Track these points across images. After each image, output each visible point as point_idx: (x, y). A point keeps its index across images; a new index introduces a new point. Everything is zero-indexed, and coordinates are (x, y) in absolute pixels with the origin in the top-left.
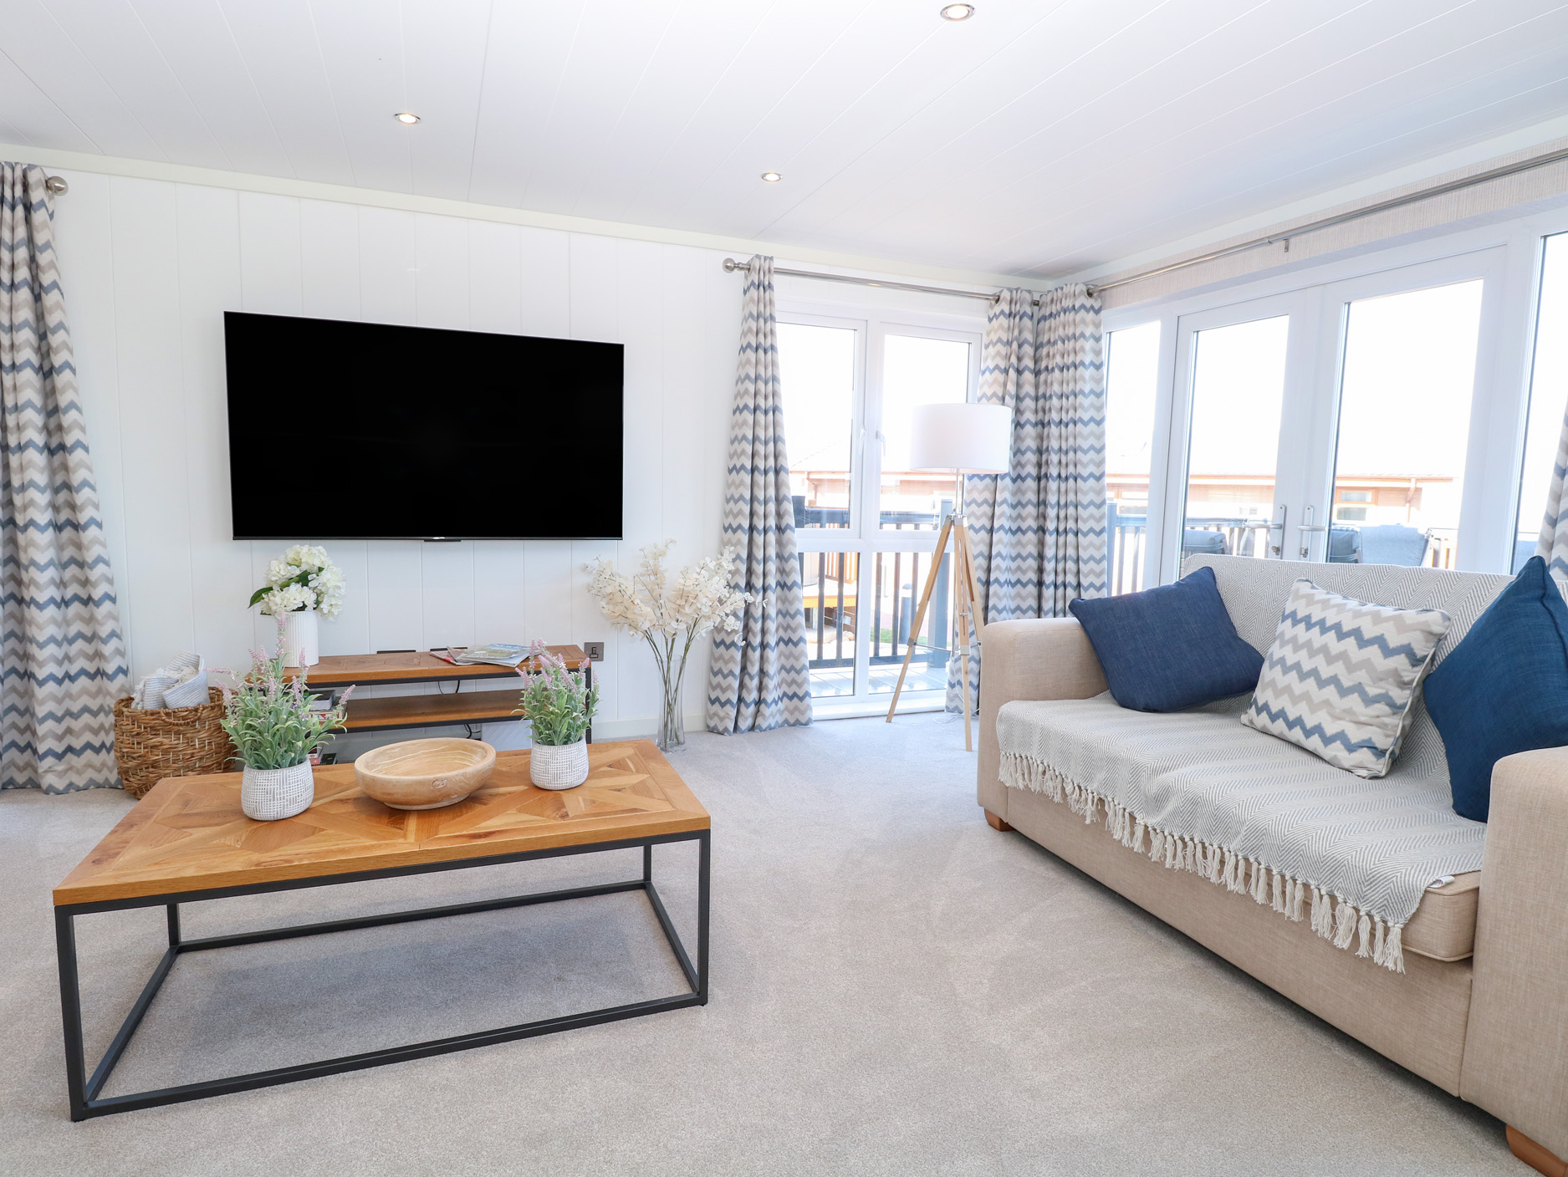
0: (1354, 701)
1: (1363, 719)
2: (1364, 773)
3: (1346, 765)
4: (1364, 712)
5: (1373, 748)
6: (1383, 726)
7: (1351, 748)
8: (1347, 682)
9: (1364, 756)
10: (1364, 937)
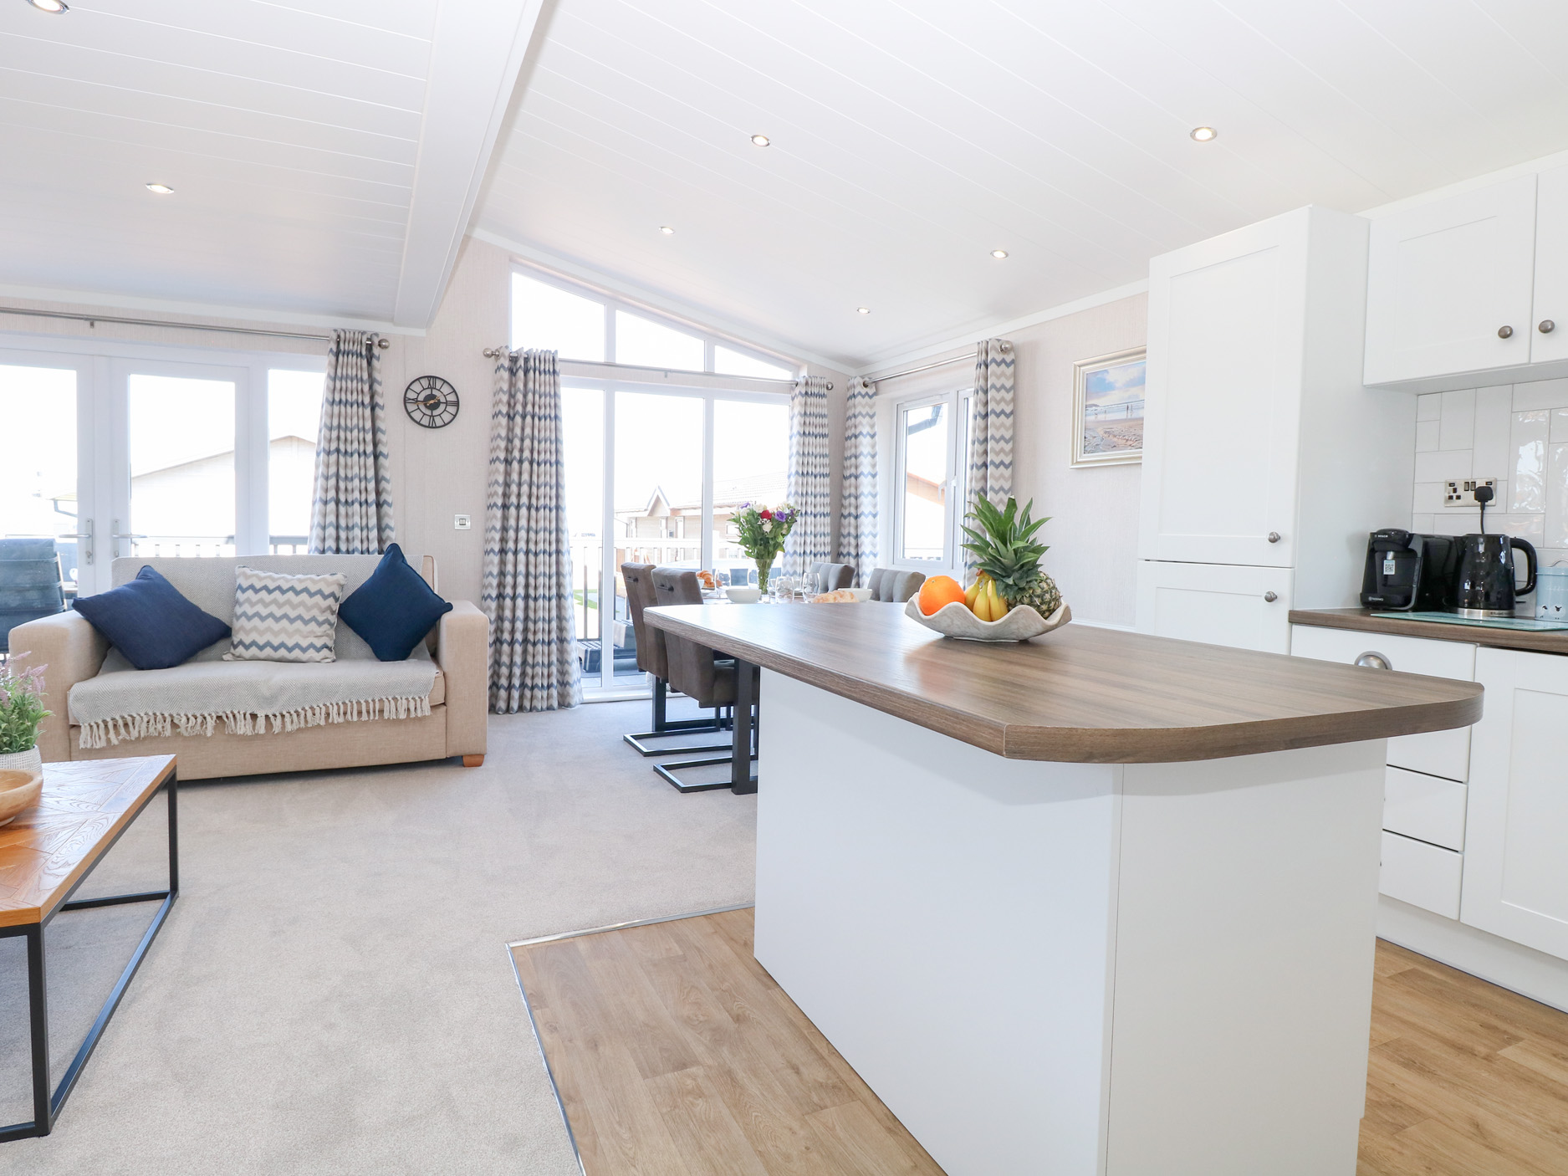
0: (313, 626)
1: (319, 634)
2: (329, 660)
3: (318, 660)
4: (319, 630)
5: (327, 647)
6: (328, 635)
7: (318, 650)
8: (307, 617)
9: (325, 652)
10: (412, 709)
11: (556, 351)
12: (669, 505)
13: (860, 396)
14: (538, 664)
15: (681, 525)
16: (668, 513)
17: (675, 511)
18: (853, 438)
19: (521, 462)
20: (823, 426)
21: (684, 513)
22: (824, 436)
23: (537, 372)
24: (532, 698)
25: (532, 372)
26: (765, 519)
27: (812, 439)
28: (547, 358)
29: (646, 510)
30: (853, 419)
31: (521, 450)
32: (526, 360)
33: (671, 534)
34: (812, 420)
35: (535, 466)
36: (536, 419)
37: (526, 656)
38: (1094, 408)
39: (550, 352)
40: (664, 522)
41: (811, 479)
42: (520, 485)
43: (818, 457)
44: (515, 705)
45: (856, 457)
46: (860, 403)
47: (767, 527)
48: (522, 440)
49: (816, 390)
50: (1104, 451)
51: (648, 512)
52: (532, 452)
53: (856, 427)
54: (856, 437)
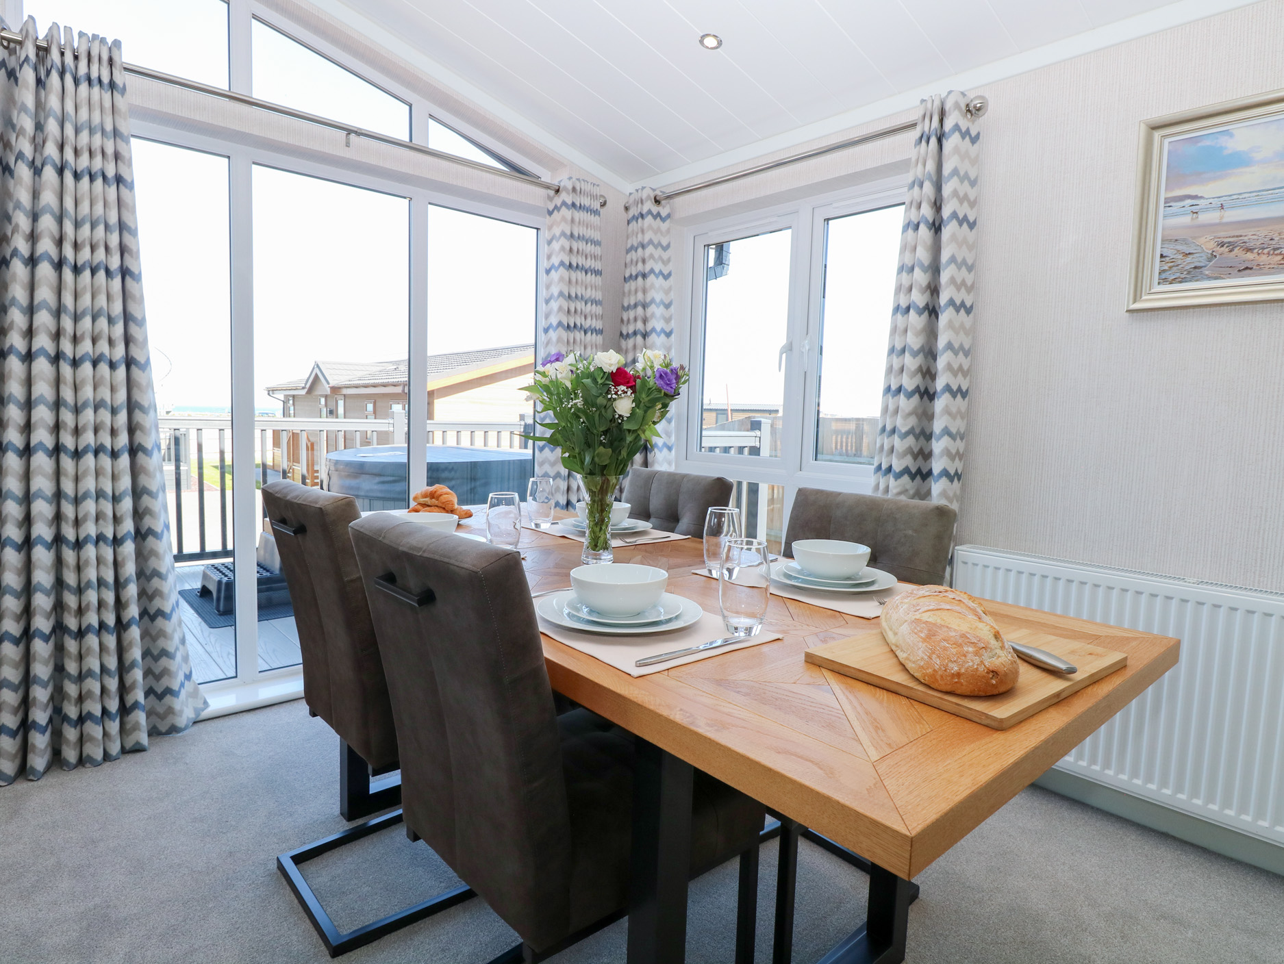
11: (117, 43)
12: (328, 383)
13: (650, 217)
14: (90, 673)
15: (341, 403)
16: (328, 391)
17: (335, 390)
18: (640, 279)
19: (32, 261)
20: (595, 257)
21: (345, 391)
22: (597, 273)
23: (69, 79)
24: (81, 740)
25: (55, 76)
26: (623, 388)
27: (580, 275)
28: (95, 53)
29: (303, 388)
30: (640, 250)
31: (33, 238)
32: (43, 51)
33: (331, 412)
34: (582, 245)
35: (68, 274)
36: (69, 177)
37: (62, 659)
38: (1189, 202)
39: (103, 41)
40: (323, 400)
41: (579, 335)
42: (31, 310)
43: (589, 304)
44: (38, 762)
45: (645, 306)
46: (650, 227)
47: (624, 405)
48: (35, 217)
49: (586, 201)
50: (1216, 278)
51: (306, 390)
52: (60, 242)
53: (644, 261)
54: (644, 276)
